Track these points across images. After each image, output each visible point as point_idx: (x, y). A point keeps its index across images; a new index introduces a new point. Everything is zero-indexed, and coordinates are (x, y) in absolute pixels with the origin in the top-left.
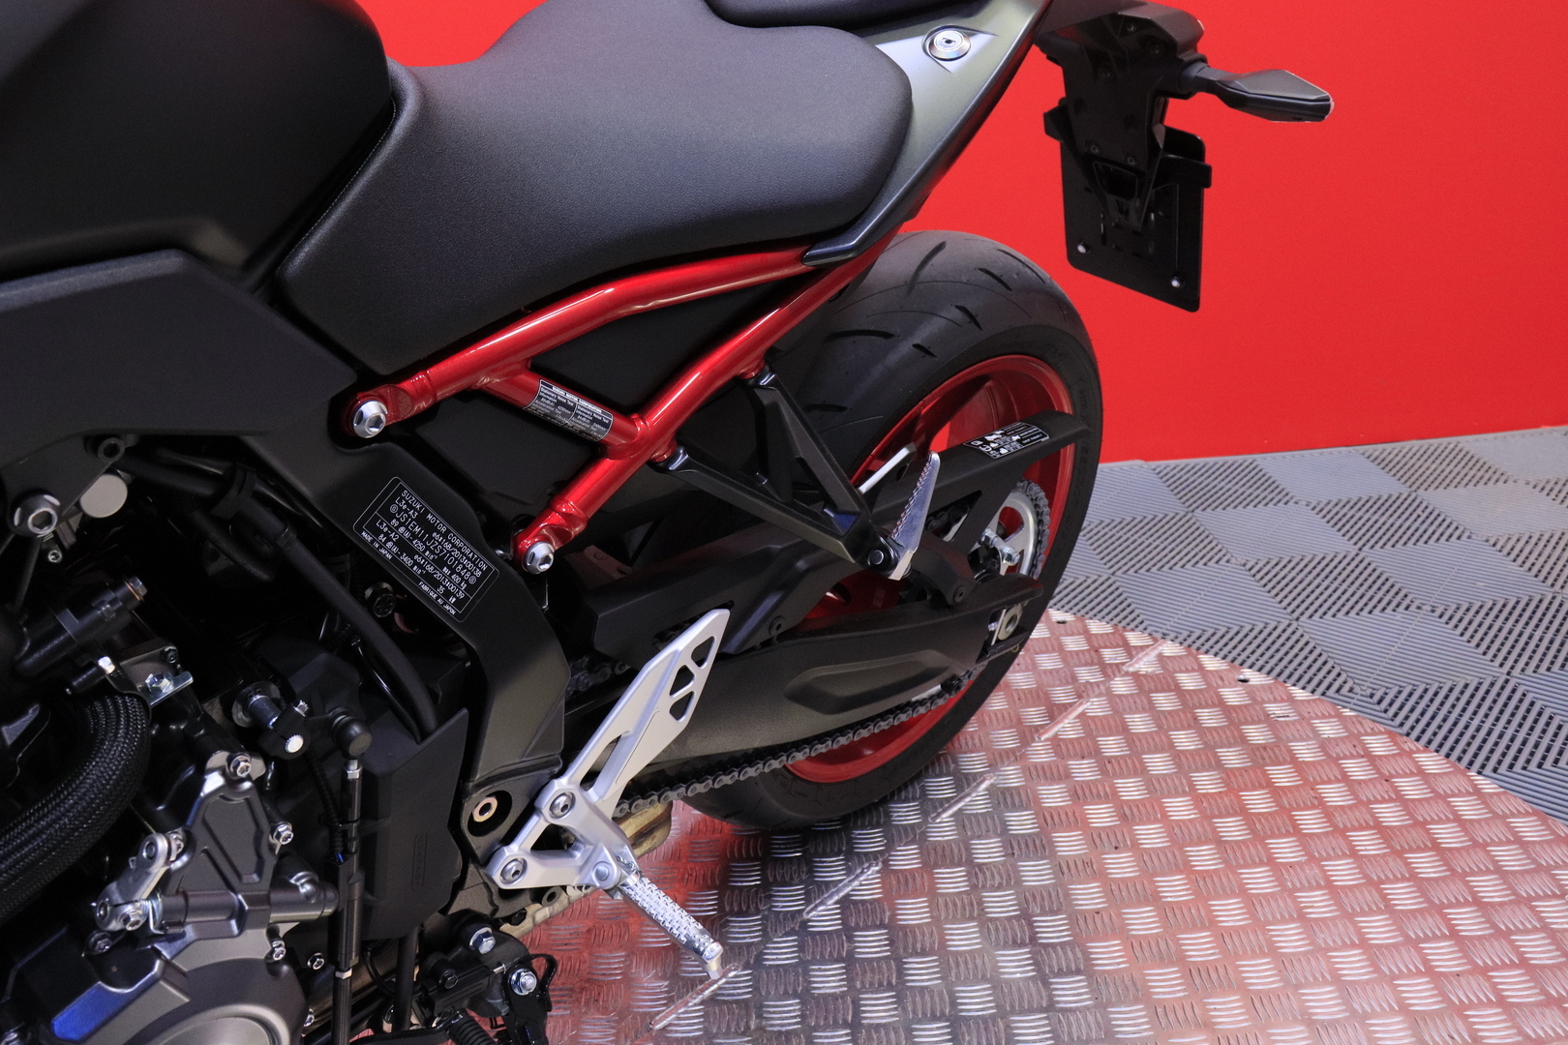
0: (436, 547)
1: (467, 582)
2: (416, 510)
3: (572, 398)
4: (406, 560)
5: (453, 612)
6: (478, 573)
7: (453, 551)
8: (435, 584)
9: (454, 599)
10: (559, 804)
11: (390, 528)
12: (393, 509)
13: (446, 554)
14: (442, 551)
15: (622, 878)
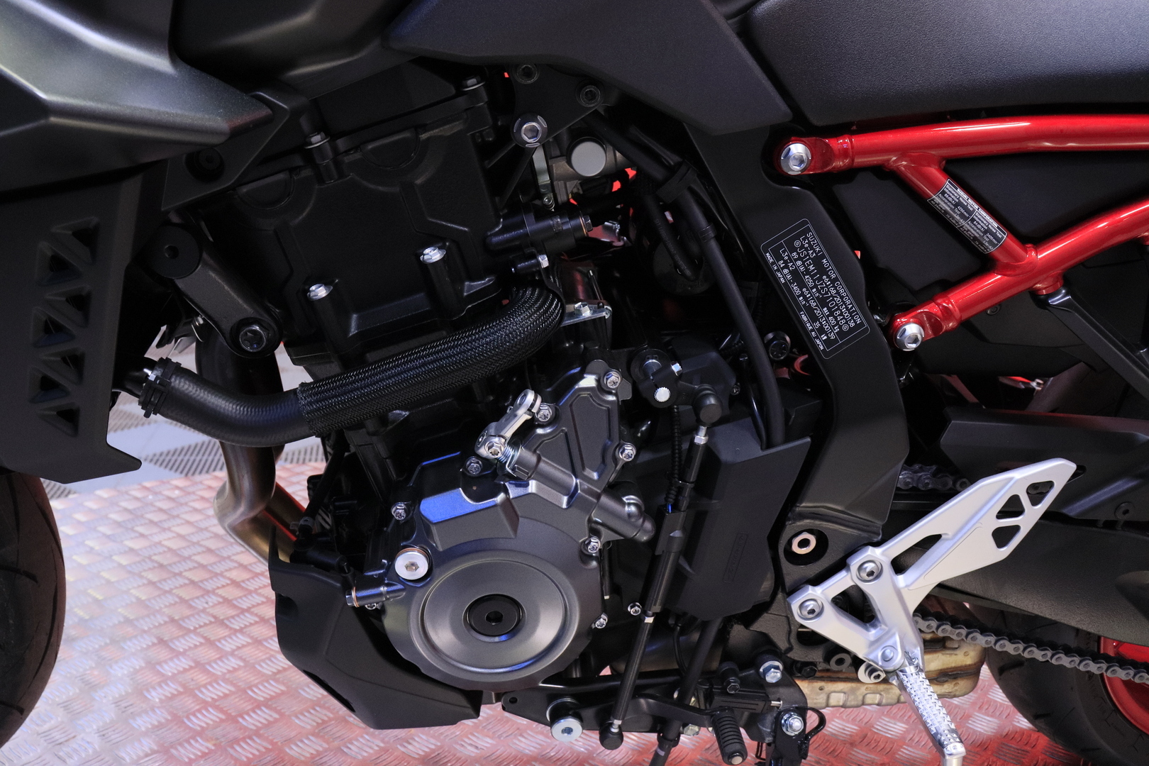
0: (822, 288)
1: (840, 327)
2: (815, 251)
3: (972, 204)
4: (795, 288)
5: (822, 348)
6: (852, 324)
7: (836, 297)
8: (814, 318)
9: (825, 338)
10: (866, 568)
11: (789, 258)
12: (797, 244)
13: (829, 297)
14: (826, 293)
15: (903, 665)
